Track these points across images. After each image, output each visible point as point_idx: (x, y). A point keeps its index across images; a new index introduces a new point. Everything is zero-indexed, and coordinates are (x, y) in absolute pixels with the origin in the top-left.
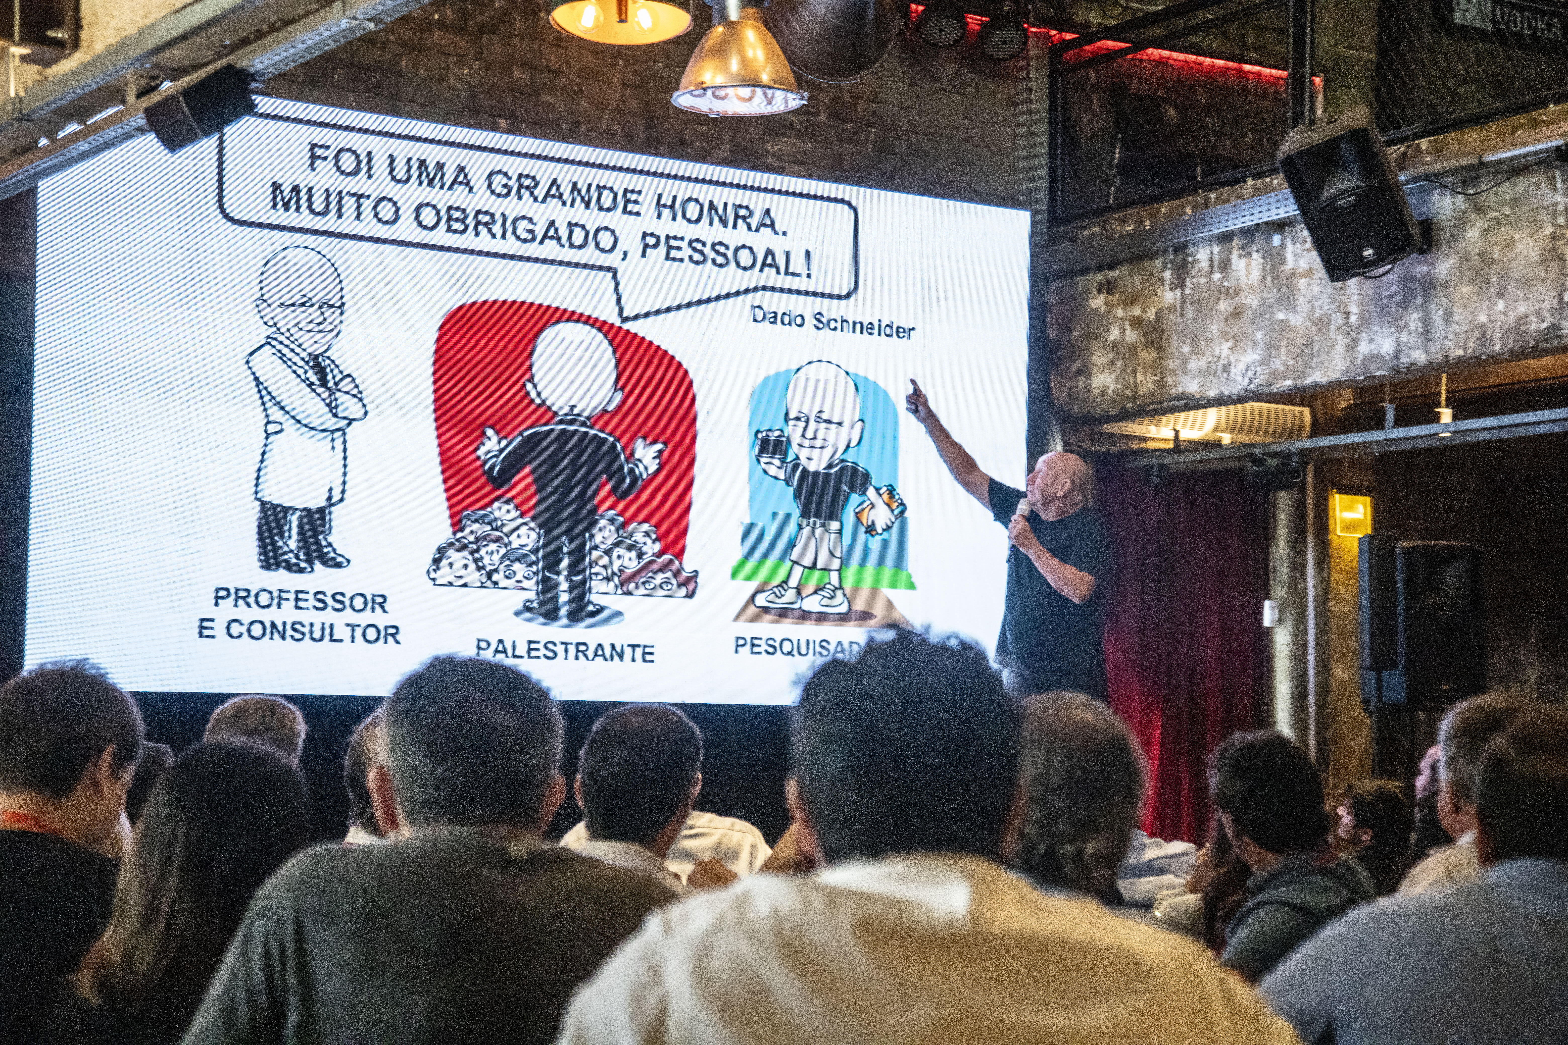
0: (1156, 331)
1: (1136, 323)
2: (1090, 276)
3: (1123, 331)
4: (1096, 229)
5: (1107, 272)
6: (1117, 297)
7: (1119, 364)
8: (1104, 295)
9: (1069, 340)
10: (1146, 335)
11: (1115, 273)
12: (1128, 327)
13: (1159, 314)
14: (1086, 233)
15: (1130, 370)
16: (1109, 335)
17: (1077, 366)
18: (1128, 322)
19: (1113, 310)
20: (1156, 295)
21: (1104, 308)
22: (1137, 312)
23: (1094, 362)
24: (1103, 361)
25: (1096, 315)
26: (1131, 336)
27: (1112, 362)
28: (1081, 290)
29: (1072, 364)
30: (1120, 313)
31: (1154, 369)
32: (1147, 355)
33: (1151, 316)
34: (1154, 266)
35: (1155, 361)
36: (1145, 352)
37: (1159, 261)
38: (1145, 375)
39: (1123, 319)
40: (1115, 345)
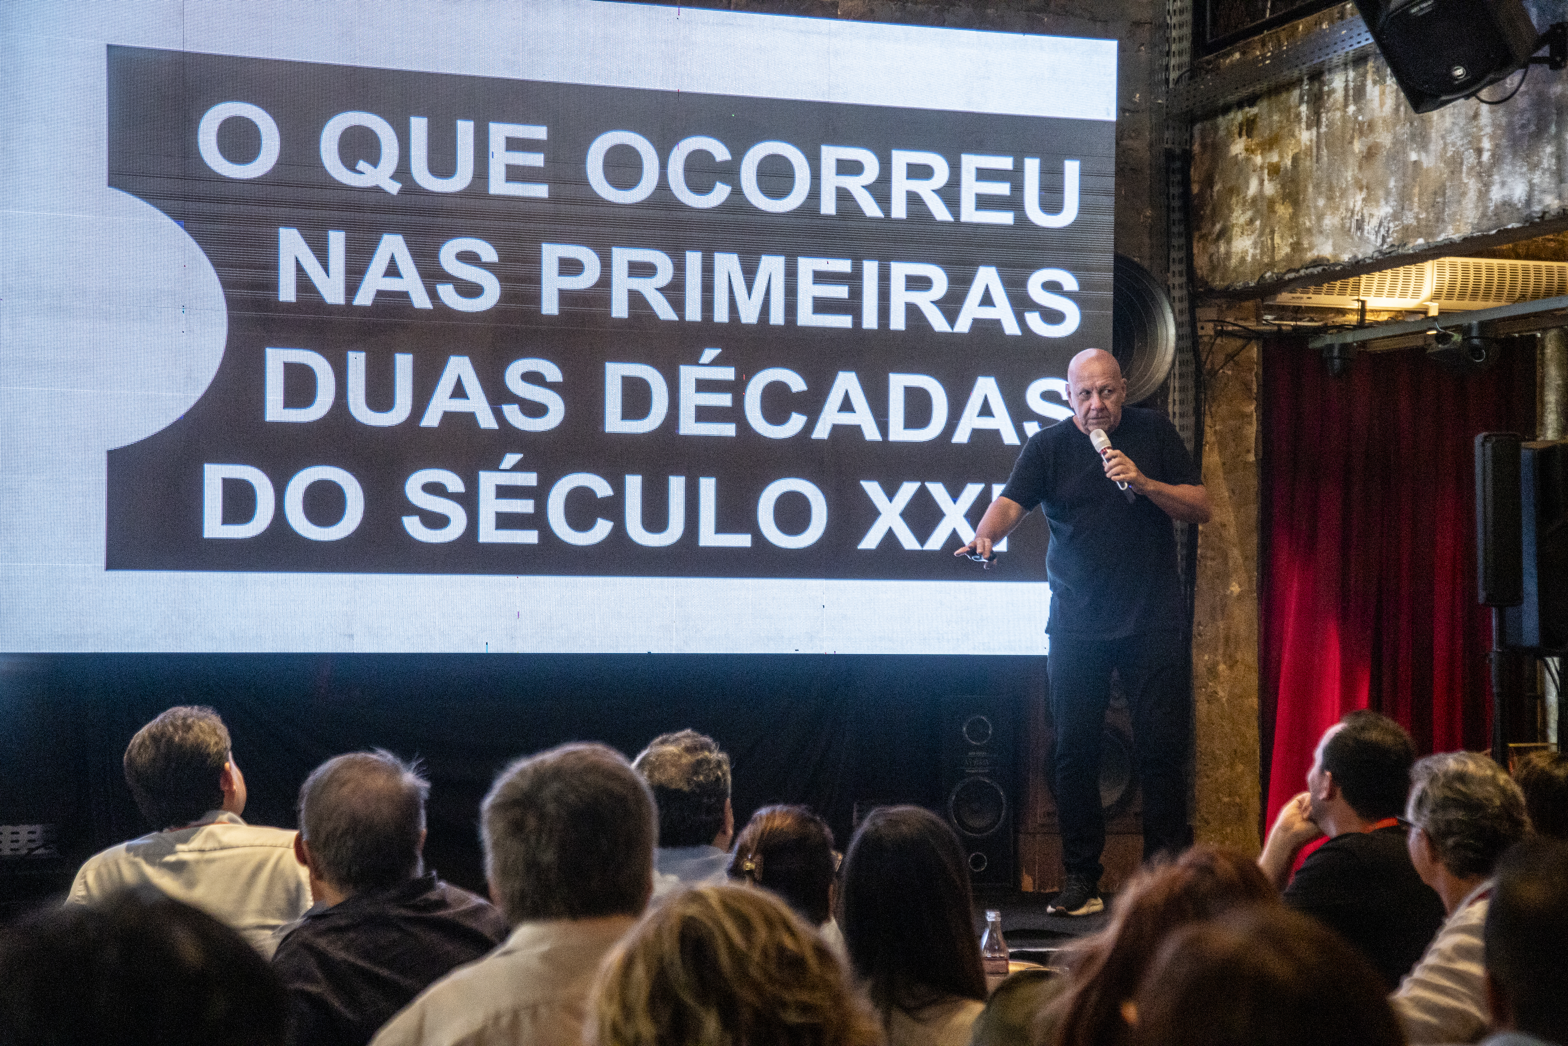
0: (1293, 181)
1: (1274, 170)
2: (1232, 115)
3: (1262, 182)
4: (1237, 55)
5: (1247, 109)
6: (1256, 140)
7: (1258, 223)
8: (1244, 138)
9: (1211, 196)
10: (1283, 186)
11: (1255, 110)
12: (1266, 177)
13: (1295, 159)
14: (1228, 61)
15: (1268, 230)
16: (1248, 188)
17: (1218, 227)
18: (1266, 171)
19: (1253, 156)
20: (1293, 136)
21: (1244, 154)
22: (1274, 158)
23: (1234, 222)
24: (1242, 220)
25: (1236, 164)
26: (1270, 189)
27: (1251, 221)
28: (1222, 133)
29: (1214, 225)
30: (1258, 160)
31: (1291, 229)
32: (1283, 211)
33: (1288, 162)
34: (1292, 99)
35: (1291, 218)
36: (1282, 207)
37: (1296, 93)
38: (1282, 237)
39: (1262, 168)
40: (1254, 200)
